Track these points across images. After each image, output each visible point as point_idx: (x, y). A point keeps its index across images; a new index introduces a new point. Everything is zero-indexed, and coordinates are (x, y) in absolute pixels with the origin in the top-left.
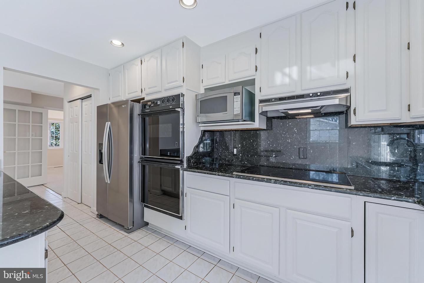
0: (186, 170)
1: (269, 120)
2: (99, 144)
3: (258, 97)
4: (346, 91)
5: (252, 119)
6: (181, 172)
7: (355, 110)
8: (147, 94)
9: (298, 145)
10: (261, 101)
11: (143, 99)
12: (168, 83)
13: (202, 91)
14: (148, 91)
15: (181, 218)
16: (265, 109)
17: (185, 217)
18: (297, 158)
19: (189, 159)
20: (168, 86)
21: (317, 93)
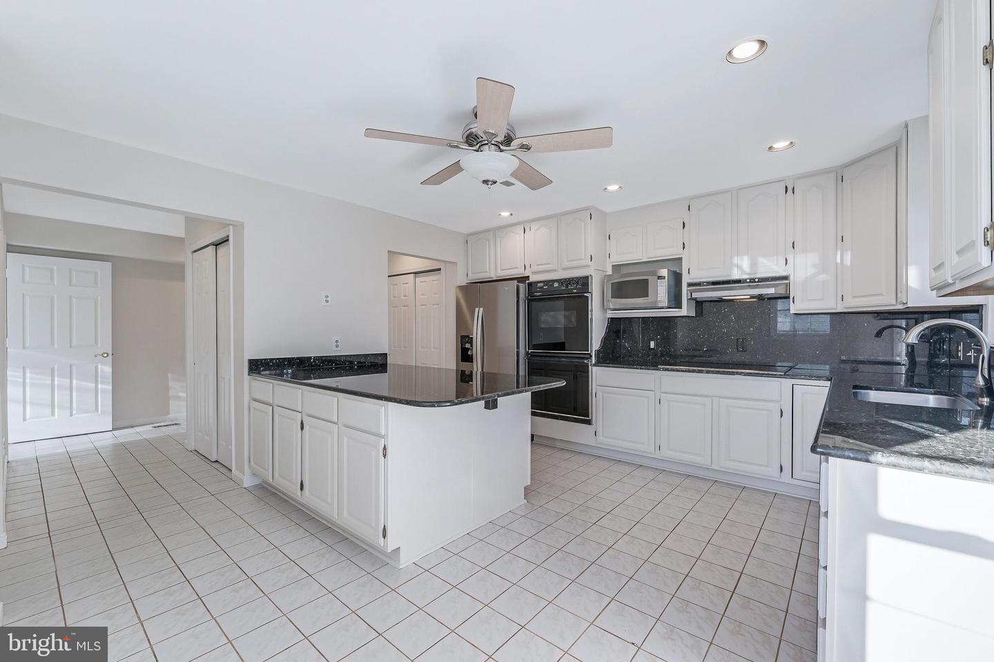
0: (594, 365)
1: (699, 304)
2: (462, 337)
3: (685, 280)
4: (786, 278)
5: (679, 306)
6: (590, 367)
7: (793, 298)
8: (534, 273)
9: (736, 336)
10: (690, 285)
11: (528, 277)
12: (568, 261)
13: (610, 272)
14: (535, 268)
15: (589, 422)
16: (694, 295)
17: (594, 422)
18: (735, 350)
19: (598, 352)
20: (567, 264)
21: (754, 279)
